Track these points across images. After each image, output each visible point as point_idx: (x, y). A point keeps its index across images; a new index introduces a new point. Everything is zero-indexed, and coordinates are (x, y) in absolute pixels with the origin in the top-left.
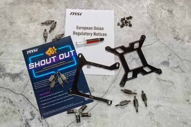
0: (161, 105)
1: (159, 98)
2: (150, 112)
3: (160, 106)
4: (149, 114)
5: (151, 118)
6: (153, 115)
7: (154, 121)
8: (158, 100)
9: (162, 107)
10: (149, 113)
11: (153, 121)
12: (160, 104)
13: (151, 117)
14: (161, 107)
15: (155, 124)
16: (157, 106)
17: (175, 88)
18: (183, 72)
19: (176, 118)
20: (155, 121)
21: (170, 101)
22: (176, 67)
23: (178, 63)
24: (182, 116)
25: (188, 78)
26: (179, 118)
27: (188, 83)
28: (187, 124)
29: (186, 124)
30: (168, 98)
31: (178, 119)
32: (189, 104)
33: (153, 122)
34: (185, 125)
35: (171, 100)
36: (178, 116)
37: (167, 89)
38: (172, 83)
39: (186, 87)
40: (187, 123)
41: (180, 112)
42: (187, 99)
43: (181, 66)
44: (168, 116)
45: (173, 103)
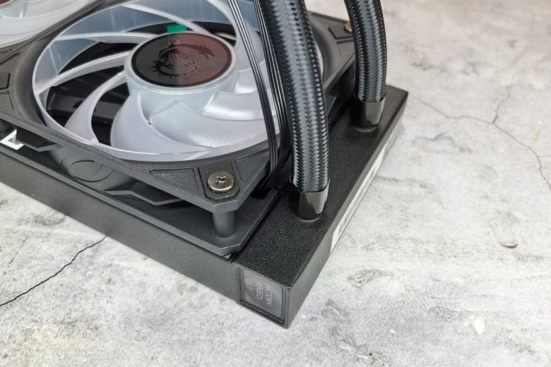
0: (383, 269)
1: (372, 240)
2: (330, 303)
3: (381, 274)
4: (324, 313)
5: (334, 332)
6: (347, 314)
7: (355, 346)
8: (367, 248)
9: (388, 277)
10: (323, 307)
11: (349, 343)
12: (376, 266)
13: (333, 324)
14: (383, 280)
15: (358, 359)
16: (364, 273)
17: (440, 203)
18: (462, 150)
19: (471, 326)
20: (359, 343)
21: (428, 252)
22: (431, 140)
23: (437, 125)
24: (497, 315)
25: (489, 168)
26: (486, 322)
27: (496, 185)
28: (531, 352)
29: (526, 352)
30: (415, 240)
31: (480, 327)
32: (521, 258)
33: (349, 348)
34: (524, 357)
35: (431, 248)
36: (477, 314)
37: (407, 208)
38: (422, 186)
39: (486, 197)
40: (534, 347)
41: (485, 296)
42: (507, 239)
43: (452, 135)
44: (425, 314)
45: (443, 260)
